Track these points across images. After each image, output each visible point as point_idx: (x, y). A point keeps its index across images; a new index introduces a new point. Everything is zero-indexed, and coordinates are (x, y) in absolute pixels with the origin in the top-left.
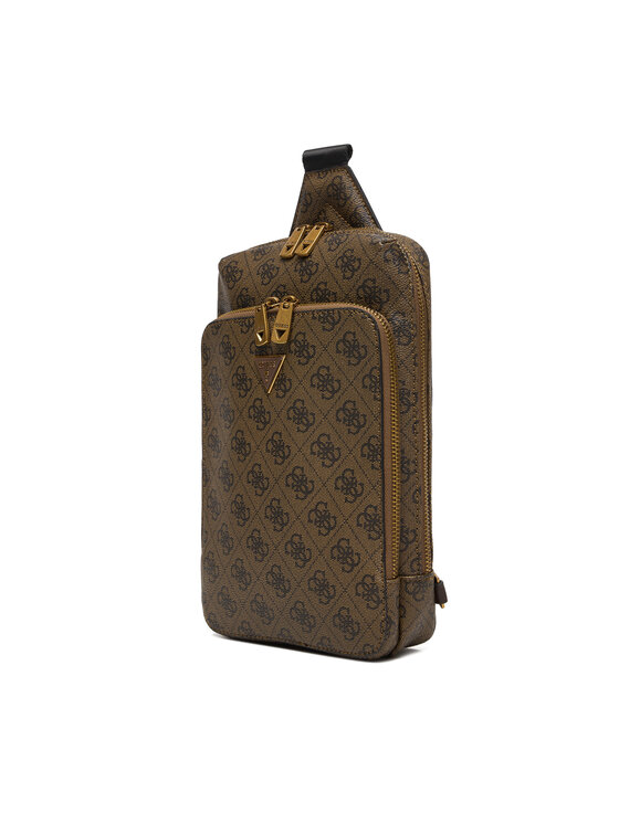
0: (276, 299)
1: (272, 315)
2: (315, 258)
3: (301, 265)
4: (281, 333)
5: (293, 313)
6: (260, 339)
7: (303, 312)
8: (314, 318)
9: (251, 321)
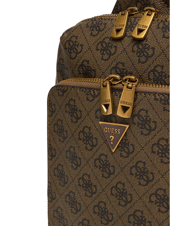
0: (118, 77)
1: (116, 92)
2: (151, 42)
3: (138, 47)
4: (125, 109)
5: (136, 93)
6: (105, 110)
7: (145, 93)
8: (156, 99)
9: (96, 92)
